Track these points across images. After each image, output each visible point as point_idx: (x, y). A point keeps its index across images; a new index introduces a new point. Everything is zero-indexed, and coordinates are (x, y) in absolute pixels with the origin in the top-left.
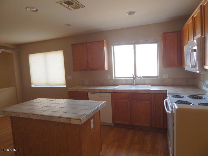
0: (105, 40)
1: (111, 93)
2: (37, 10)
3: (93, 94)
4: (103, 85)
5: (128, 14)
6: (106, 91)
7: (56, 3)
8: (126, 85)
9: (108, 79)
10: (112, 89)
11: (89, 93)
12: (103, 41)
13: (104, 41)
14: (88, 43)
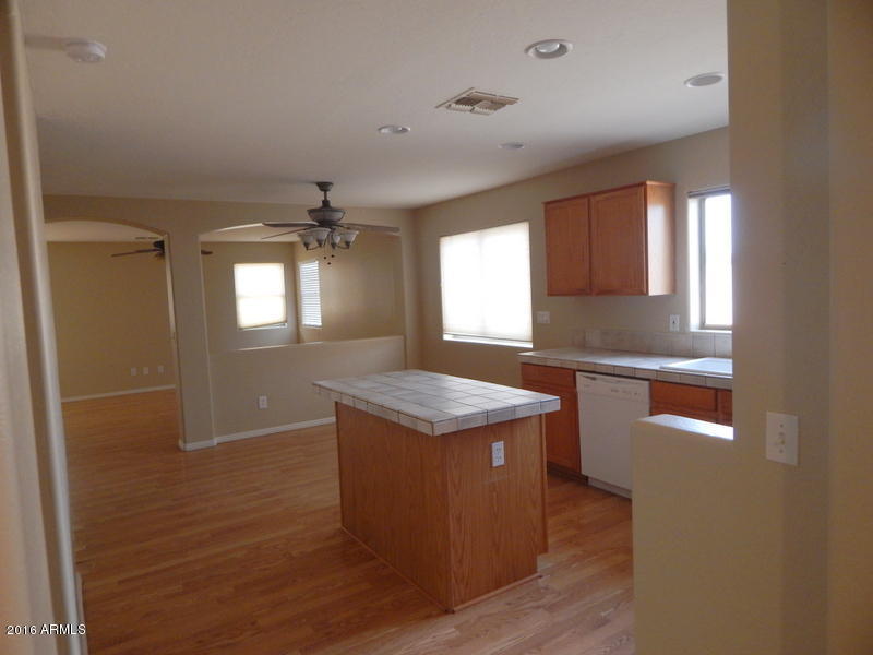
0: (651, 180)
1: (647, 383)
2: (404, 130)
3: (589, 380)
4: (648, 352)
5: (693, 84)
6: (632, 375)
7: (437, 107)
8: (715, 356)
9: (671, 329)
10: (657, 367)
11: (578, 374)
12: (643, 184)
13: (648, 183)
14: (594, 194)
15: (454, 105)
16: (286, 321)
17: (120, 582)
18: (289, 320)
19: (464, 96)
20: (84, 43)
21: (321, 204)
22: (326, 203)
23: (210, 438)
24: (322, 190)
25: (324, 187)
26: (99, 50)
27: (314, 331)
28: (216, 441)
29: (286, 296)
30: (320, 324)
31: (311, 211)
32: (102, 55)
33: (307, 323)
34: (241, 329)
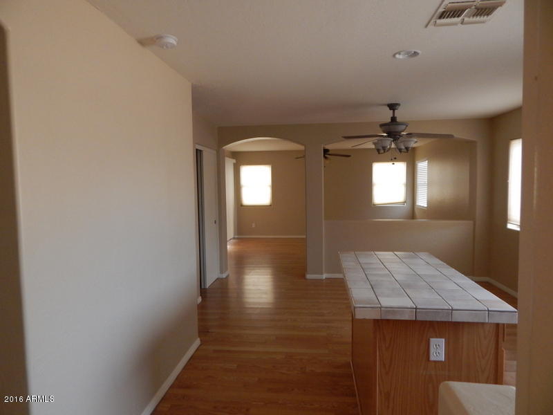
7: (426, 27)
15: (439, 21)
16: (405, 202)
17: (215, 351)
18: (408, 201)
19: (441, 10)
20: (160, 38)
21: (390, 120)
22: (393, 119)
23: (322, 274)
24: (390, 109)
25: (392, 107)
26: (172, 40)
27: (422, 209)
28: (324, 276)
29: (407, 185)
30: (426, 206)
31: (382, 125)
32: (175, 43)
33: (420, 204)
34: (374, 205)
